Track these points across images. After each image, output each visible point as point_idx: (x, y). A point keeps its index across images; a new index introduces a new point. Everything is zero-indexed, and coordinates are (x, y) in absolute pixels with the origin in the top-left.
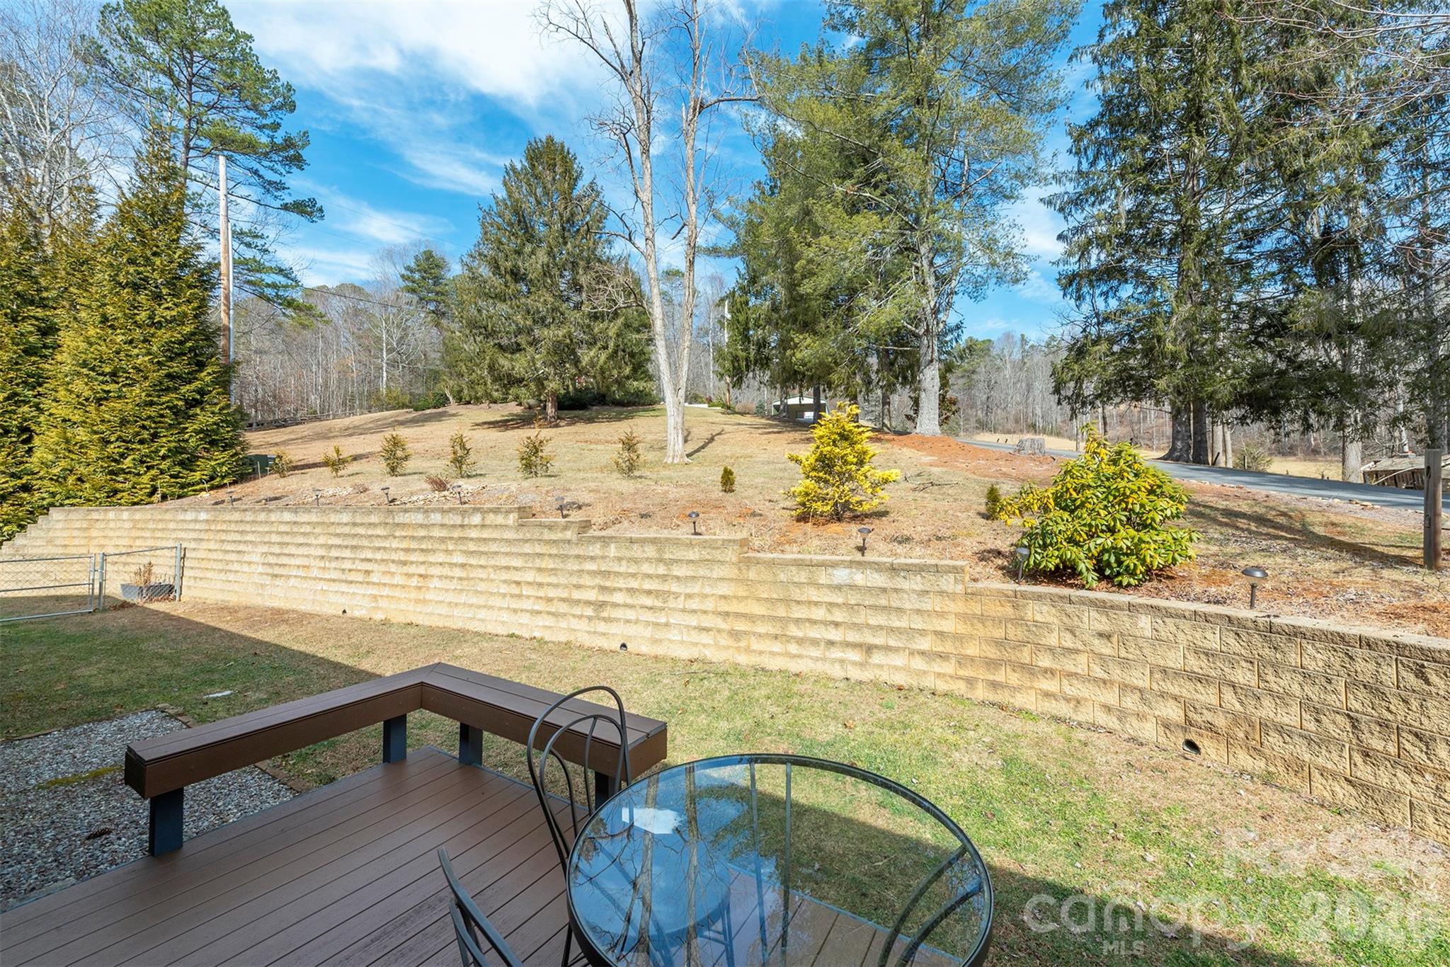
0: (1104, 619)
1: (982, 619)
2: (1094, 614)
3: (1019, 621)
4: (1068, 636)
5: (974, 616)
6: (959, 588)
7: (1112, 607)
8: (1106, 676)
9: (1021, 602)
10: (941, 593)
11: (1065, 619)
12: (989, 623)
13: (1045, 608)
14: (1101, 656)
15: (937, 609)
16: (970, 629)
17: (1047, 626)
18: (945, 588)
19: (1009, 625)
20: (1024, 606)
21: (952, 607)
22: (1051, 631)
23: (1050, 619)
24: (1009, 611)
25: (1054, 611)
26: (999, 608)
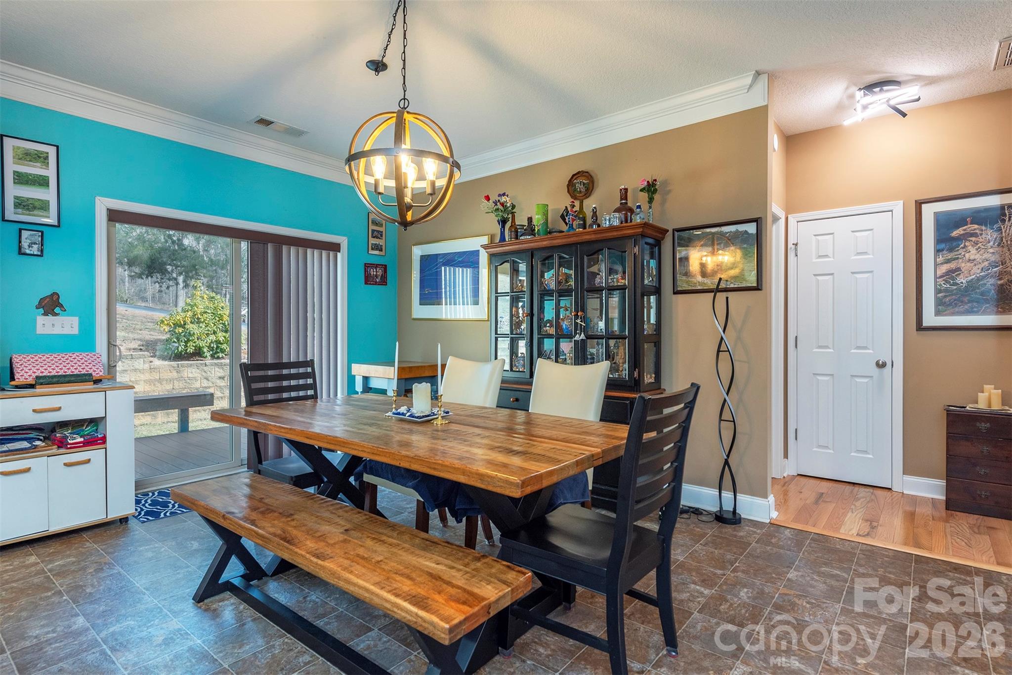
0: (221, 371)
1: (160, 381)
2: (217, 369)
3: (179, 379)
4: (205, 381)
5: (156, 380)
6: (147, 366)
7: (225, 365)
8: (222, 395)
9: (182, 369)
10: (135, 370)
11: (203, 374)
12: (164, 382)
13: (194, 370)
14: (220, 387)
15: (133, 379)
16: (153, 387)
17: (195, 379)
18: (137, 367)
19: (175, 381)
20: (183, 371)
21: (142, 377)
22: (196, 380)
23: (196, 375)
24: (175, 374)
25: (198, 371)
26: (170, 374)
